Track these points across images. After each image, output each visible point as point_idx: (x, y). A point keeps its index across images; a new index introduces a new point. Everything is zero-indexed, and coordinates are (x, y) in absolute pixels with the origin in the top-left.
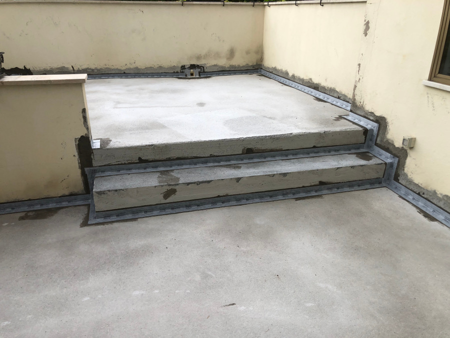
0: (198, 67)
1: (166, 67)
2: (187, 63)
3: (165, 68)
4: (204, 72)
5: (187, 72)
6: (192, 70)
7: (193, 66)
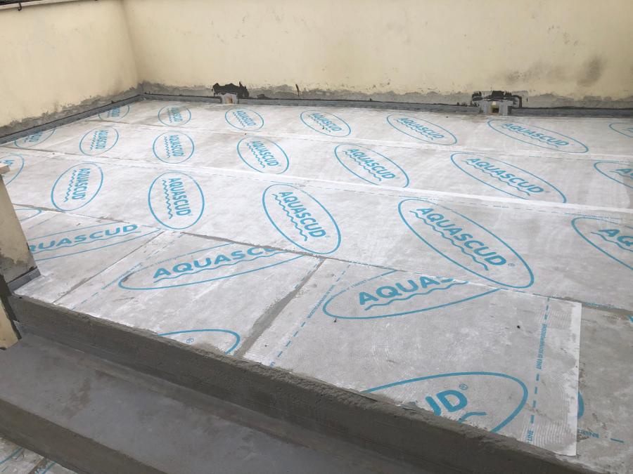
0: (509, 96)
1: (444, 94)
2: (486, 88)
3: (440, 96)
4: (520, 107)
5: (484, 104)
6: (494, 103)
7: (497, 95)
